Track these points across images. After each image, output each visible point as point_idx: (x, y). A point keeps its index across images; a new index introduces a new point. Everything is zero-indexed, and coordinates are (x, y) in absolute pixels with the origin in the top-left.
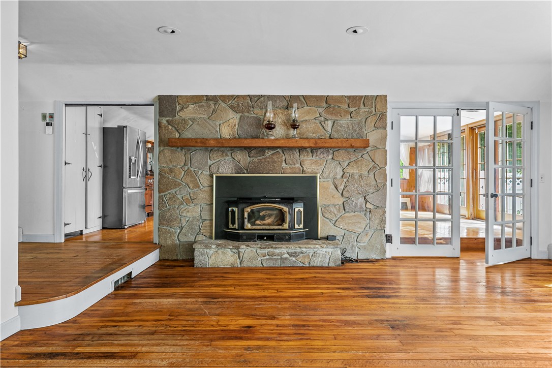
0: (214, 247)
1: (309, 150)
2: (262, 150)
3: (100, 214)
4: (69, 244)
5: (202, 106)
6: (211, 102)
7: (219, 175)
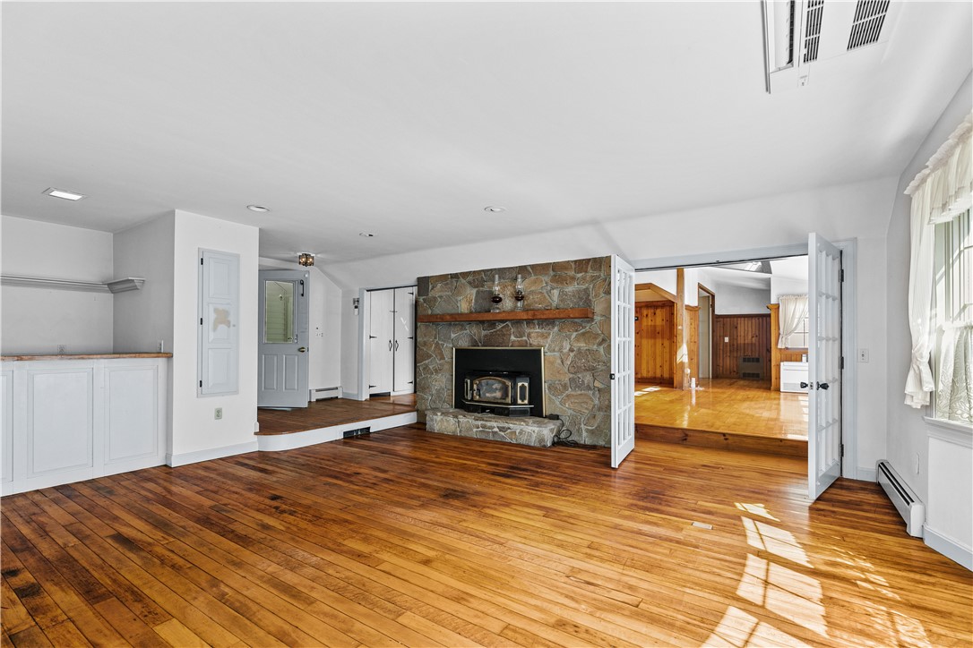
0: (439, 414)
1: (536, 322)
2: (492, 323)
3: (412, 379)
4: (372, 402)
5: (447, 284)
6: (454, 280)
7: (459, 347)
